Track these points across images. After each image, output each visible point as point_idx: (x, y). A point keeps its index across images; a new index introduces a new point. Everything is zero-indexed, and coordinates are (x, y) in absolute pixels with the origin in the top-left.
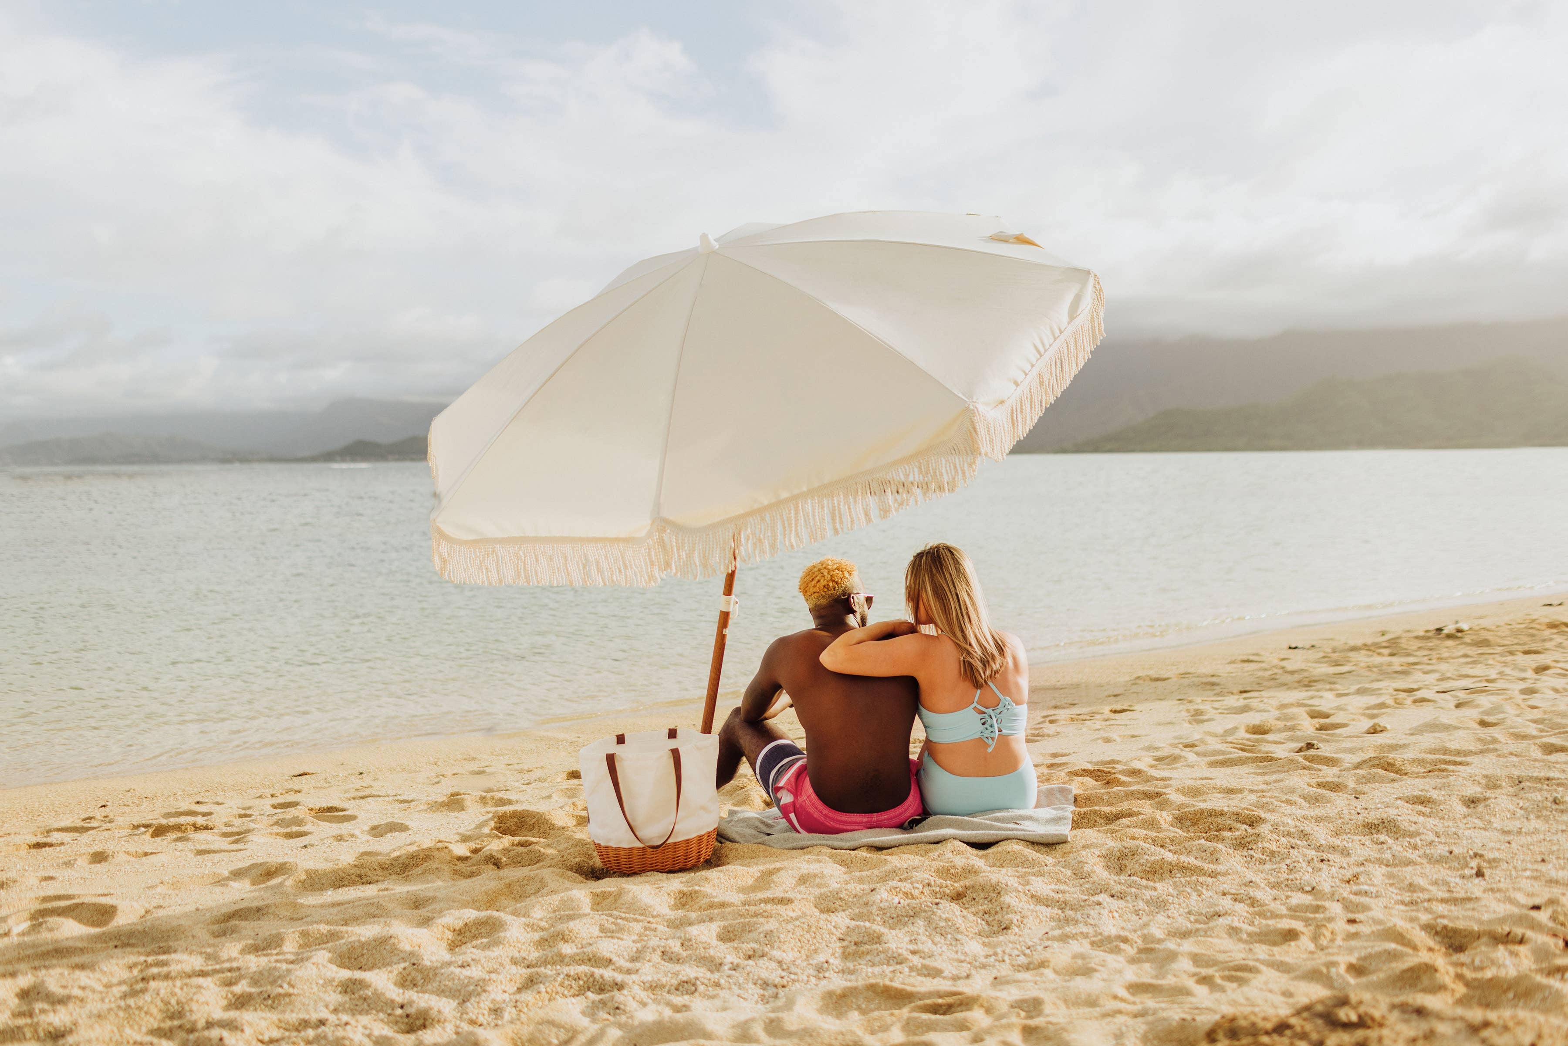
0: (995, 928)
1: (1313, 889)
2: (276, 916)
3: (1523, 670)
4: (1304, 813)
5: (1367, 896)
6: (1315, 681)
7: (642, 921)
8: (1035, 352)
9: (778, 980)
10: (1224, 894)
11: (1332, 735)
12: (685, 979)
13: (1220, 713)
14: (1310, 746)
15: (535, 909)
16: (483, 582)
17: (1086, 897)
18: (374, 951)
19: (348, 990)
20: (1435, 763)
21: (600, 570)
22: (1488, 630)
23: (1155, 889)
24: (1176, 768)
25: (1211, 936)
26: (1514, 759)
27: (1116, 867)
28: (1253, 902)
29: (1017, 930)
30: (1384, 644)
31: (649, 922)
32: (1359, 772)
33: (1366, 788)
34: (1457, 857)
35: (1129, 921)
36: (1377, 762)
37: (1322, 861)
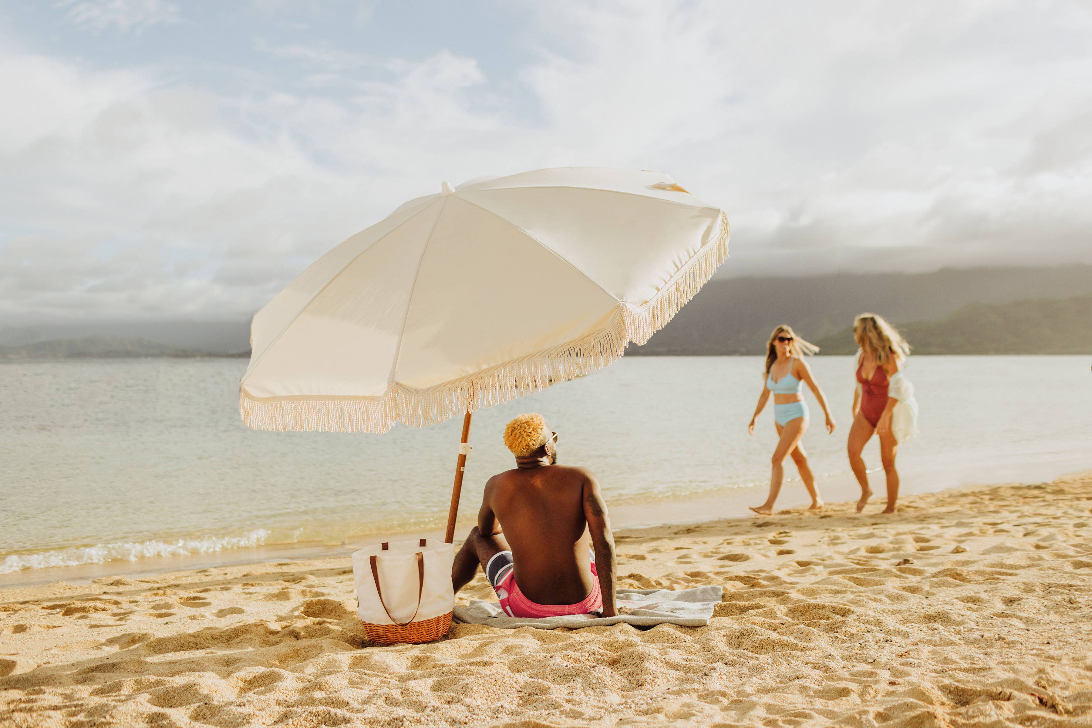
0: (634, 685)
1: (874, 661)
2: (125, 669)
3: (1082, 511)
4: (883, 607)
5: (911, 666)
6: (929, 517)
7: (380, 676)
8: (674, 267)
9: (463, 719)
10: (807, 663)
11: (927, 554)
12: (395, 717)
13: (852, 539)
14: (906, 561)
15: (308, 667)
16: (273, 429)
17: (705, 664)
18: (182, 694)
19: (154, 721)
20: (993, 573)
21: (350, 421)
22: (1066, 483)
23: (758, 659)
24: (804, 576)
25: (786, 693)
26: (1051, 571)
27: (736, 644)
28: (827, 669)
29: (649, 686)
30: (987, 492)
31: (385, 677)
32: (935, 579)
33: (936, 591)
34: (986, 640)
35: (733, 681)
36: (949, 573)
37: (887, 641)
